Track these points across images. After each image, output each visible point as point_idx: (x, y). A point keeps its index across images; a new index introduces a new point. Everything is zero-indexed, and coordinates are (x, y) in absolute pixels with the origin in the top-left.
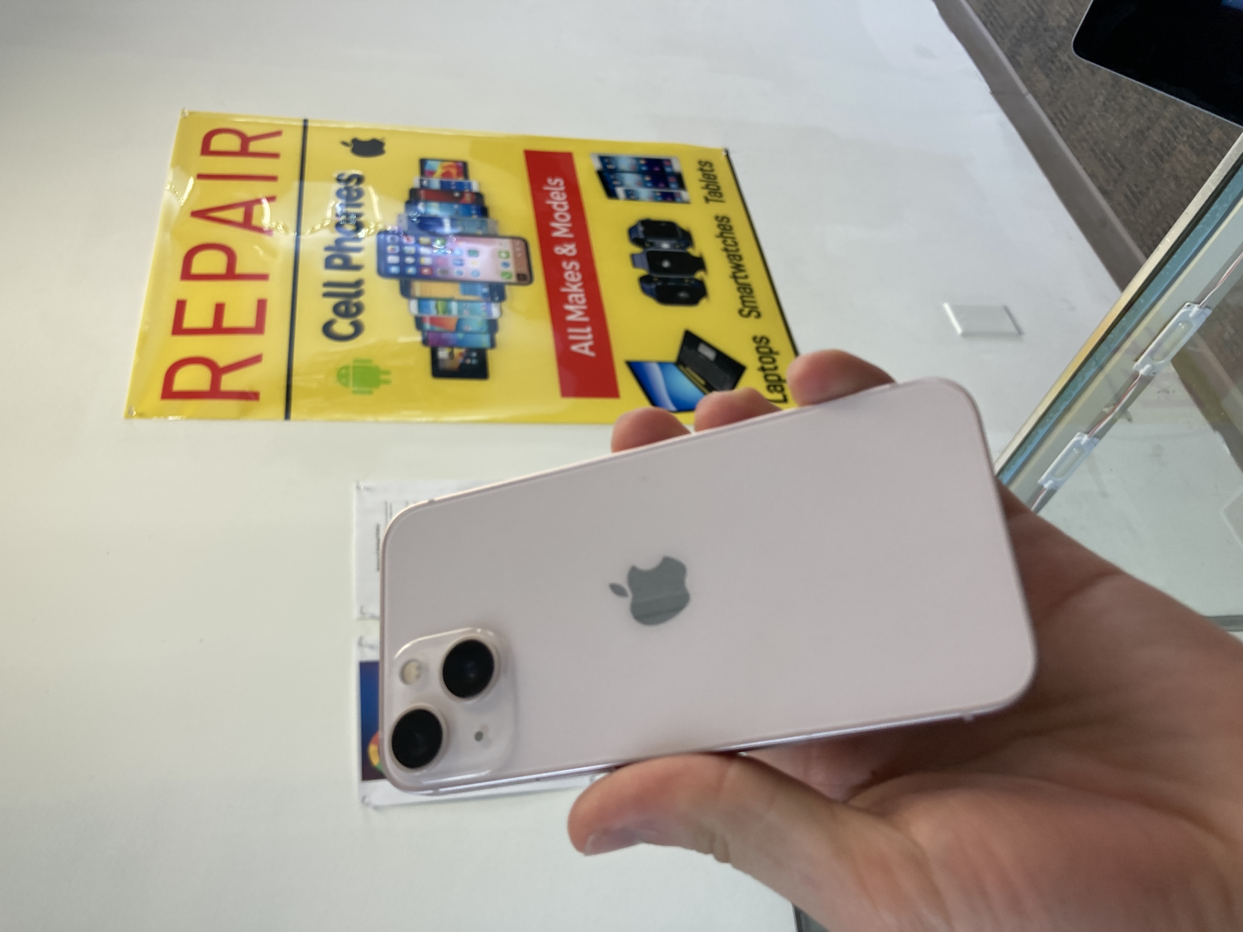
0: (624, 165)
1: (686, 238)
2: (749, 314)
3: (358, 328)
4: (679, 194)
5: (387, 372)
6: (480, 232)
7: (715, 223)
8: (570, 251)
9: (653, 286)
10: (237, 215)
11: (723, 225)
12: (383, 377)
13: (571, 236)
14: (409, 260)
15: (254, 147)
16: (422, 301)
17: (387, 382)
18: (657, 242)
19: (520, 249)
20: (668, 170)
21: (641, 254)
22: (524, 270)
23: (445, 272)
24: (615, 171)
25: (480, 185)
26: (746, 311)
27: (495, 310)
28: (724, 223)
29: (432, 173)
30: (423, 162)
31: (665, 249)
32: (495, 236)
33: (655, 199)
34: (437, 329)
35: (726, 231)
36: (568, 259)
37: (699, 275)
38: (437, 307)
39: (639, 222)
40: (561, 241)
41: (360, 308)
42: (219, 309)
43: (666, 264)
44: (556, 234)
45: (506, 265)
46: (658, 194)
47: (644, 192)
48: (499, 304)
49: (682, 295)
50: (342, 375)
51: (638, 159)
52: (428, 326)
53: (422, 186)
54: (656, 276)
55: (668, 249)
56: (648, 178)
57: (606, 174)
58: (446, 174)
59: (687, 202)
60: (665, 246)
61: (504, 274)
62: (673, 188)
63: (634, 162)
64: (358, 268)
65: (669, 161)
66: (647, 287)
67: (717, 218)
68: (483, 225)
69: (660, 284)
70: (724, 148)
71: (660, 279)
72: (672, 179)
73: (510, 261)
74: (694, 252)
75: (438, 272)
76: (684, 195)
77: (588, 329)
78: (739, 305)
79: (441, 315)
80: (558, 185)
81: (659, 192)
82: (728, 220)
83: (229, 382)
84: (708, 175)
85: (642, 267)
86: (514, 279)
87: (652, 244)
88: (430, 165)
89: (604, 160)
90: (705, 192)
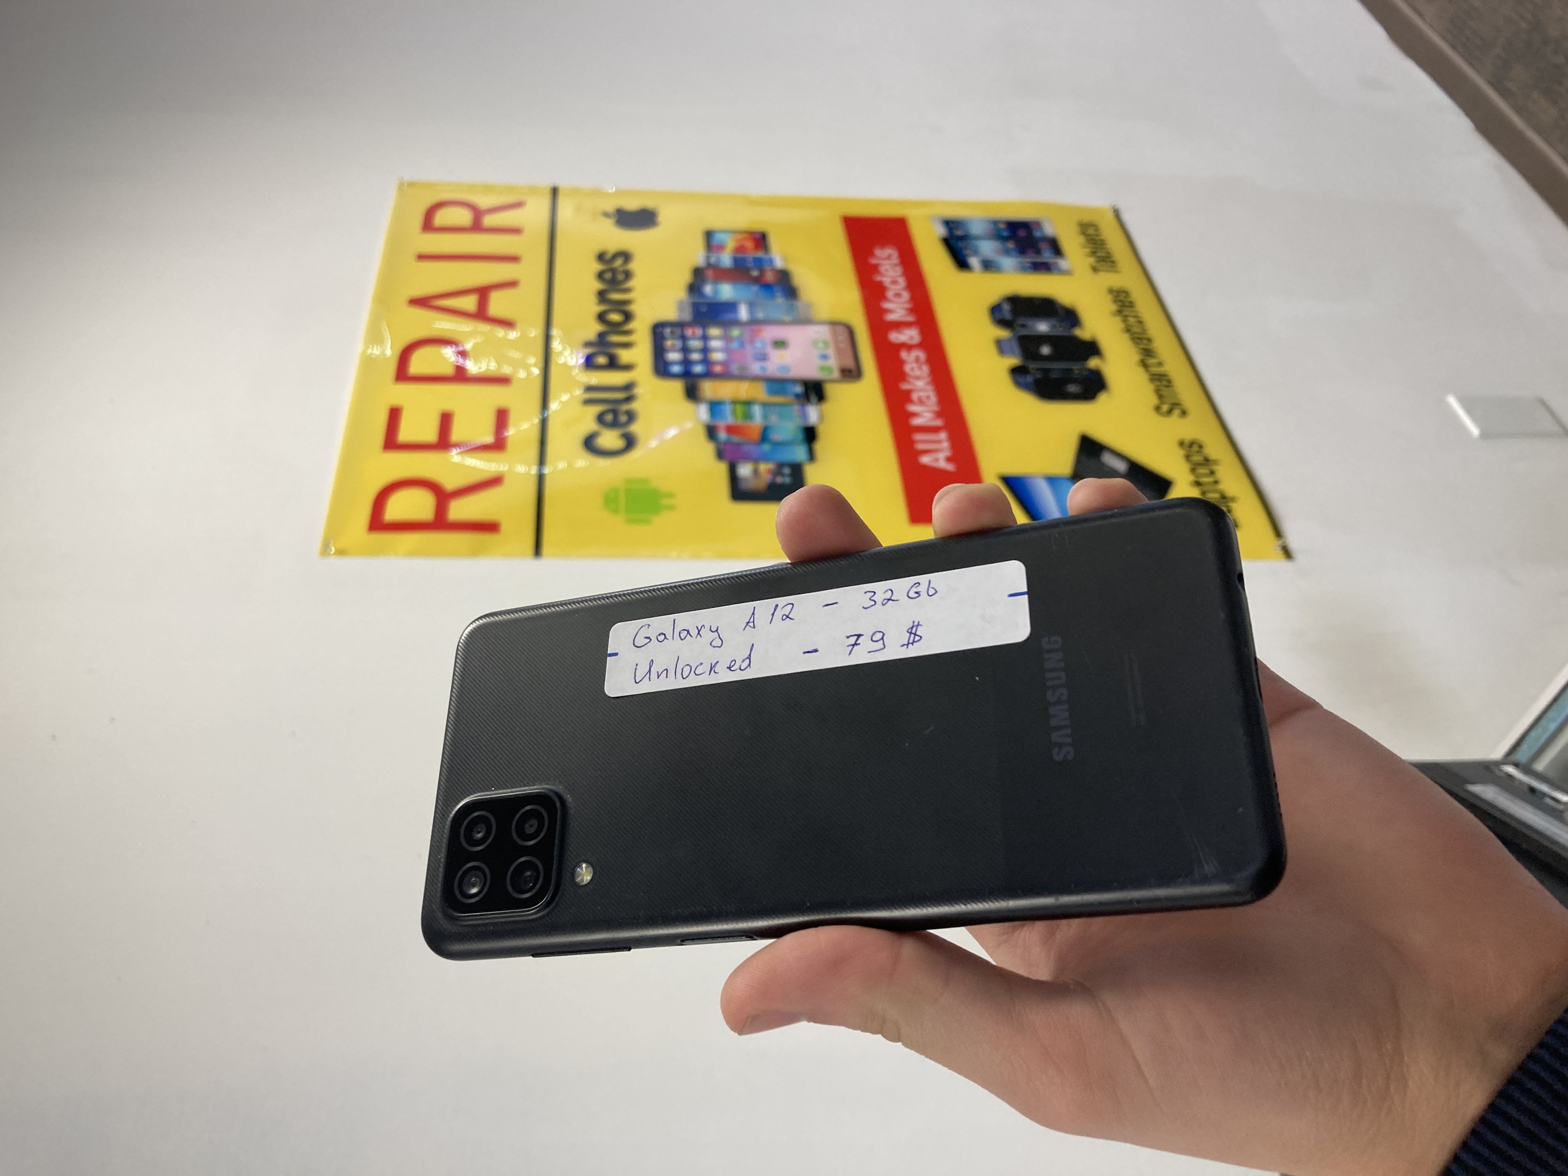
0: (976, 229)
1: (1070, 317)
2: (1170, 412)
3: (630, 442)
4: (1055, 264)
5: (671, 495)
6: (787, 318)
7: (1109, 298)
8: (912, 338)
9: (1029, 379)
10: (469, 303)
11: (1121, 301)
12: (665, 502)
13: (910, 319)
14: (695, 356)
15: (489, 221)
16: (715, 406)
17: (671, 508)
18: (1029, 322)
19: (843, 337)
20: (1037, 234)
21: (1009, 340)
22: (850, 363)
23: (743, 368)
24: (965, 238)
25: (785, 259)
26: (1165, 408)
27: (813, 414)
28: (1122, 298)
29: (721, 247)
30: (709, 235)
31: (1042, 332)
32: (807, 321)
33: (1023, 269)
34: (735, 439)
35: (1126, 309)
36: (909, 347)
37: (1093, 363)
38: (734, 412)
39: (1004, 299)
40: (898, 325)
41: (631, 416)
42: (446, 420)
43: (1045, 350)
44: (891, 317)
45: (824, 357)
46: (1028, 265)
47: (1008, 262)
48: (819, 407)
49: (1072, 388)
50: (611, 500)
51: (995, 223)
52: (723, 436)
53: (709, 265)
54: (1032, 366)
55: (1048, 332)
56: (1011, 245)
57: (953, 242)
58: (739, 249)
59: (1067, 273)
60: (1043, 327)
61: (823, 369)
62: (1047, 256)
63: (992, 226)
64: (628, 367)
65: (1038, 224)
66: (1022, 380)
67: (1111, 291)
68: (791, 309)
69: (1039, 376)
70: (1112, 205)
71: (1038, 369)
72: (1044, 246)
73: (831, 352)
74: (1084, 333)
75: (734, 369)
76: (1063, 264)
77: (943, 435)
78: (1154, 400)
79: (740, 422)
80: (889, 257)
81: (1029, 263)
82: (1126, 293)
83: (458, 510)
84: (1092, 239)
85: (1012, 353)
86: (836, 374)
87: (1023, 326)
88: (718, 238)
89: (950, 224)
90: (1091, 260)
